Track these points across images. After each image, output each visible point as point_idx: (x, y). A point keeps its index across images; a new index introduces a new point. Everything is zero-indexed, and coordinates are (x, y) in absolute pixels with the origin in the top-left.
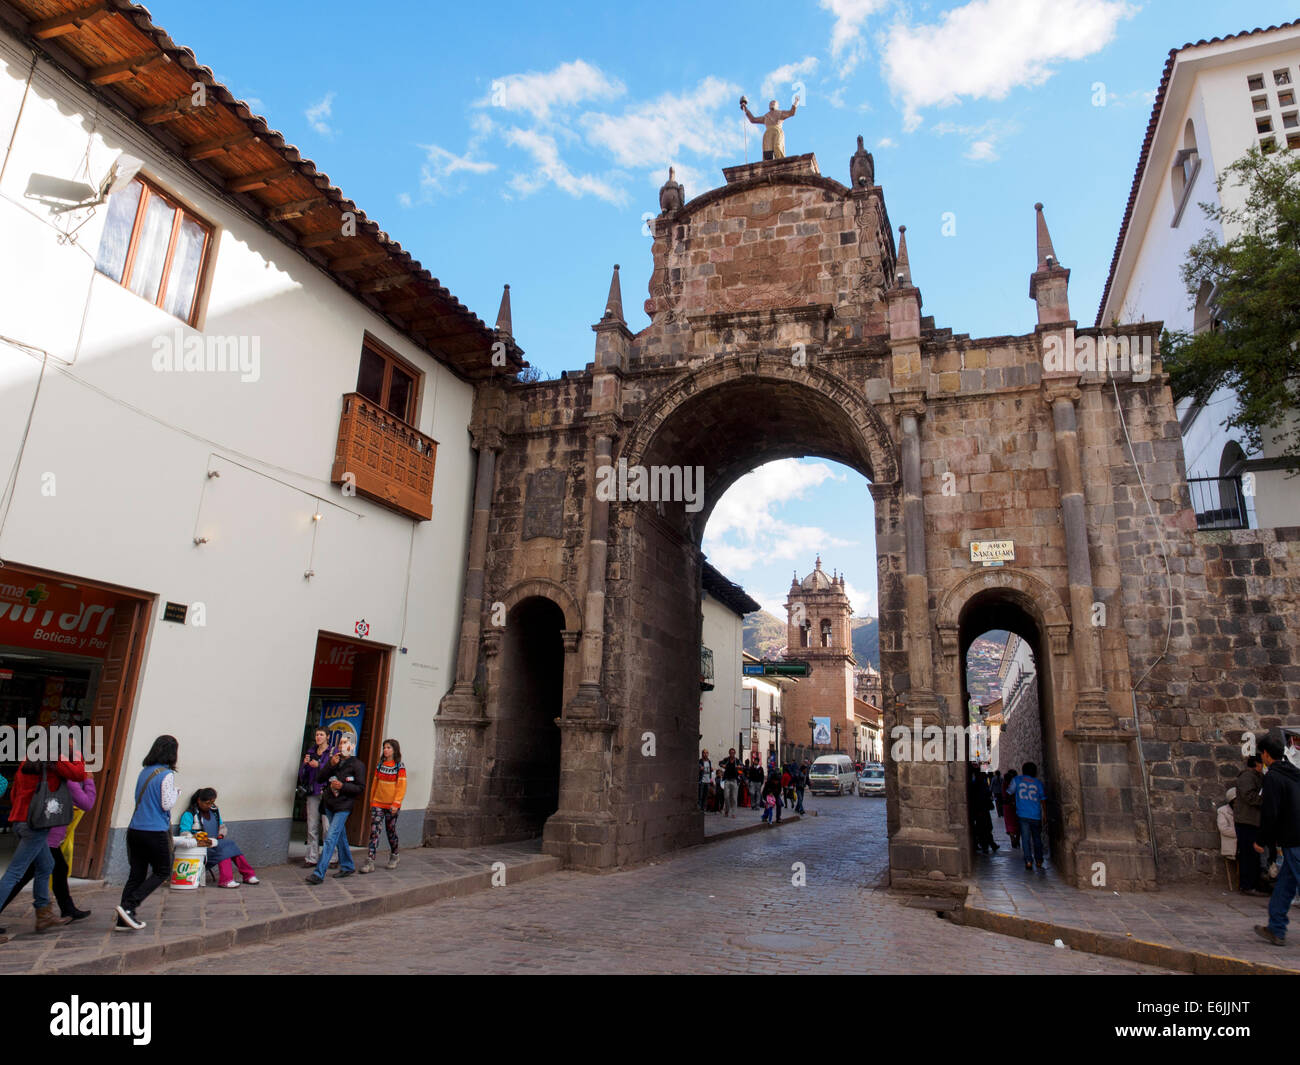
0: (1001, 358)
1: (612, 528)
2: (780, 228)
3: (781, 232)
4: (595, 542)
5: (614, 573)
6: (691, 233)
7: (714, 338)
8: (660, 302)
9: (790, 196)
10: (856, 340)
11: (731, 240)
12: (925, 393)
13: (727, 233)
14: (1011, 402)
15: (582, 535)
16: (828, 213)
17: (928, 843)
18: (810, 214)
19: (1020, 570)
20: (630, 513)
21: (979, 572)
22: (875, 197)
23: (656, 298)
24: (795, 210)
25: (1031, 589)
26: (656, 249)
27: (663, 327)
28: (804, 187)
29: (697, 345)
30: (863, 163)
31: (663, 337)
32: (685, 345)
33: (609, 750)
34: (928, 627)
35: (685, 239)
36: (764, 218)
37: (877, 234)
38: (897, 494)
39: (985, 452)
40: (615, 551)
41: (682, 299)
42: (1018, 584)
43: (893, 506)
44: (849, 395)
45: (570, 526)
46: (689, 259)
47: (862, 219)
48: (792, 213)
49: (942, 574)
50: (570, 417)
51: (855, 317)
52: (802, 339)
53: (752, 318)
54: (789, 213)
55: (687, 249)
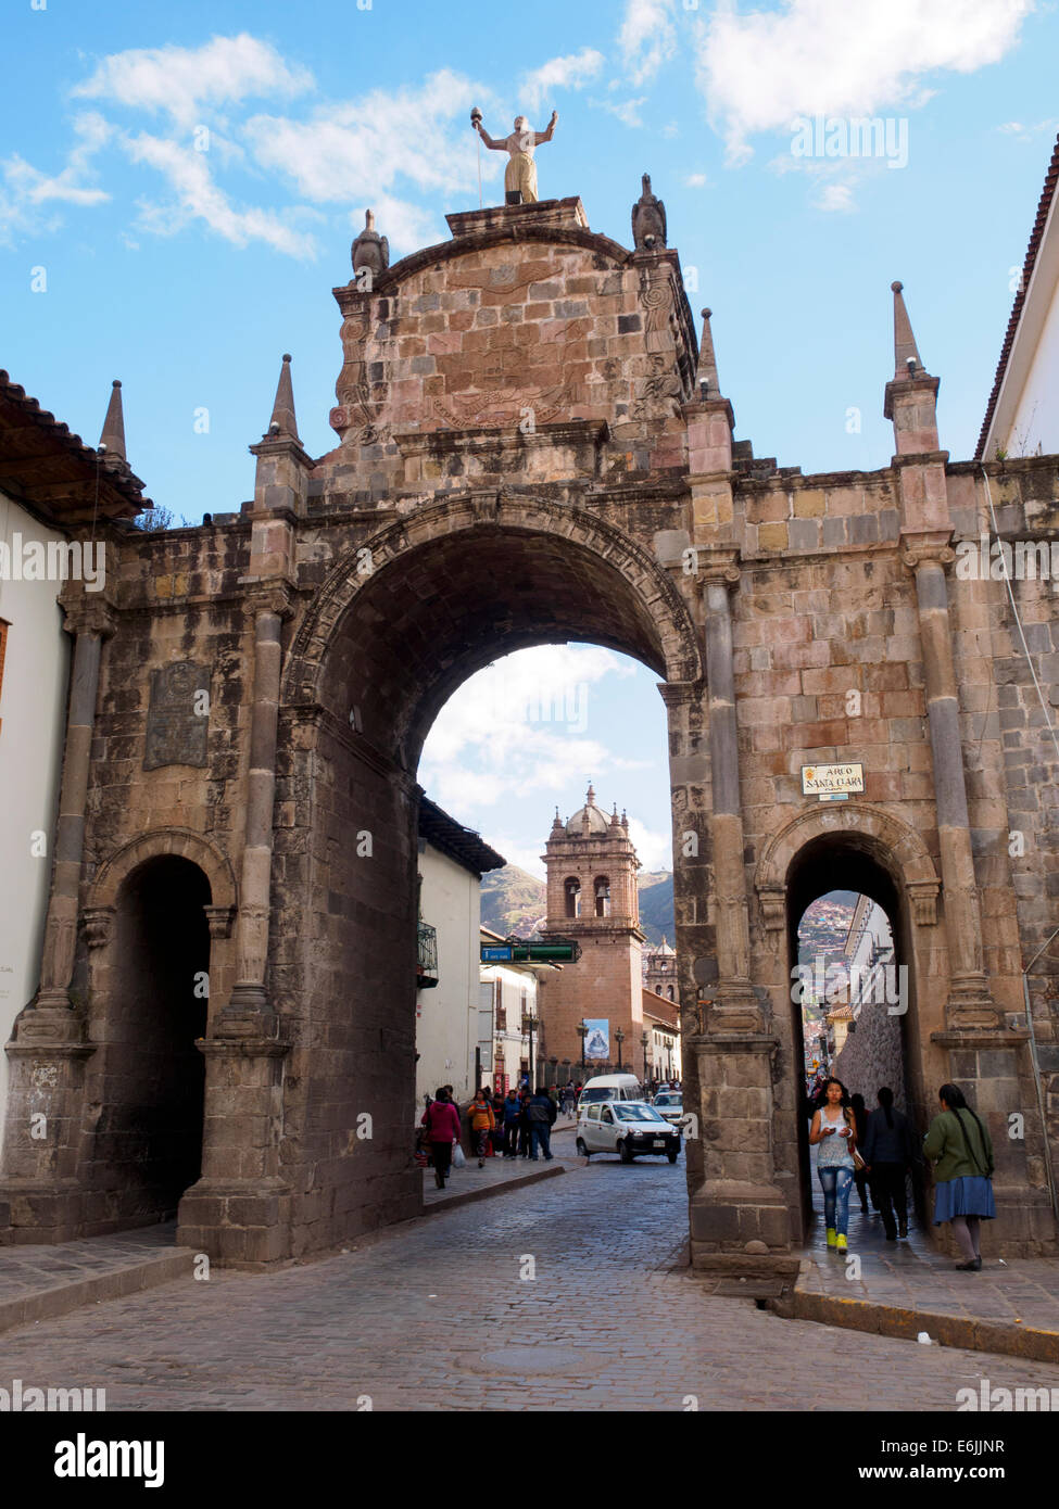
0: (845, 503)
1: (282, 750)
2: (532, 306)
3: (533, 311)
4: (256, 772)
5: (286, 818)
6: (399, 310)
7: (434, 469)
8: (354, 412)
9: (544, 259)
10: (640, 473)
11: (459, 322)
12: (738, 552)
13: (454, 311)
14: (859, 565)
15: (237, 762)
16: (600, 286)
17: (745, 1201)
18: (576, 287)
19: (871, 806)
20: (309, 728)
21: (815, 808)
22: (668, 265)
23: (347, 406)
24: (553, 280)
25: (885, 832)
26: (346, 333)
27: (359, 451)
28: (566, 247)
29: (408, 477)
30: (650, 214)
31: (358, 464)
32: (391, 477)
33: (279, 1083)
34: (743, 889)
35: (390, 319)
36: (507, 291)
37: (671, 319)
38: (699, 698)
39: (822, 636)
40: (287, 785)
41: (386, 409)
42: (868, 827)
43: (694, 715)
44: (630, 554)
45: (218, 748)
46: (397, 348)
47: (649, 296)
48: (548, 284)
49: (762, 813)
50: (216, 584)
51: (639, 439)
52: (563, 470)
53: (490, 439)
54: (543, 285)
55: (394, 333)
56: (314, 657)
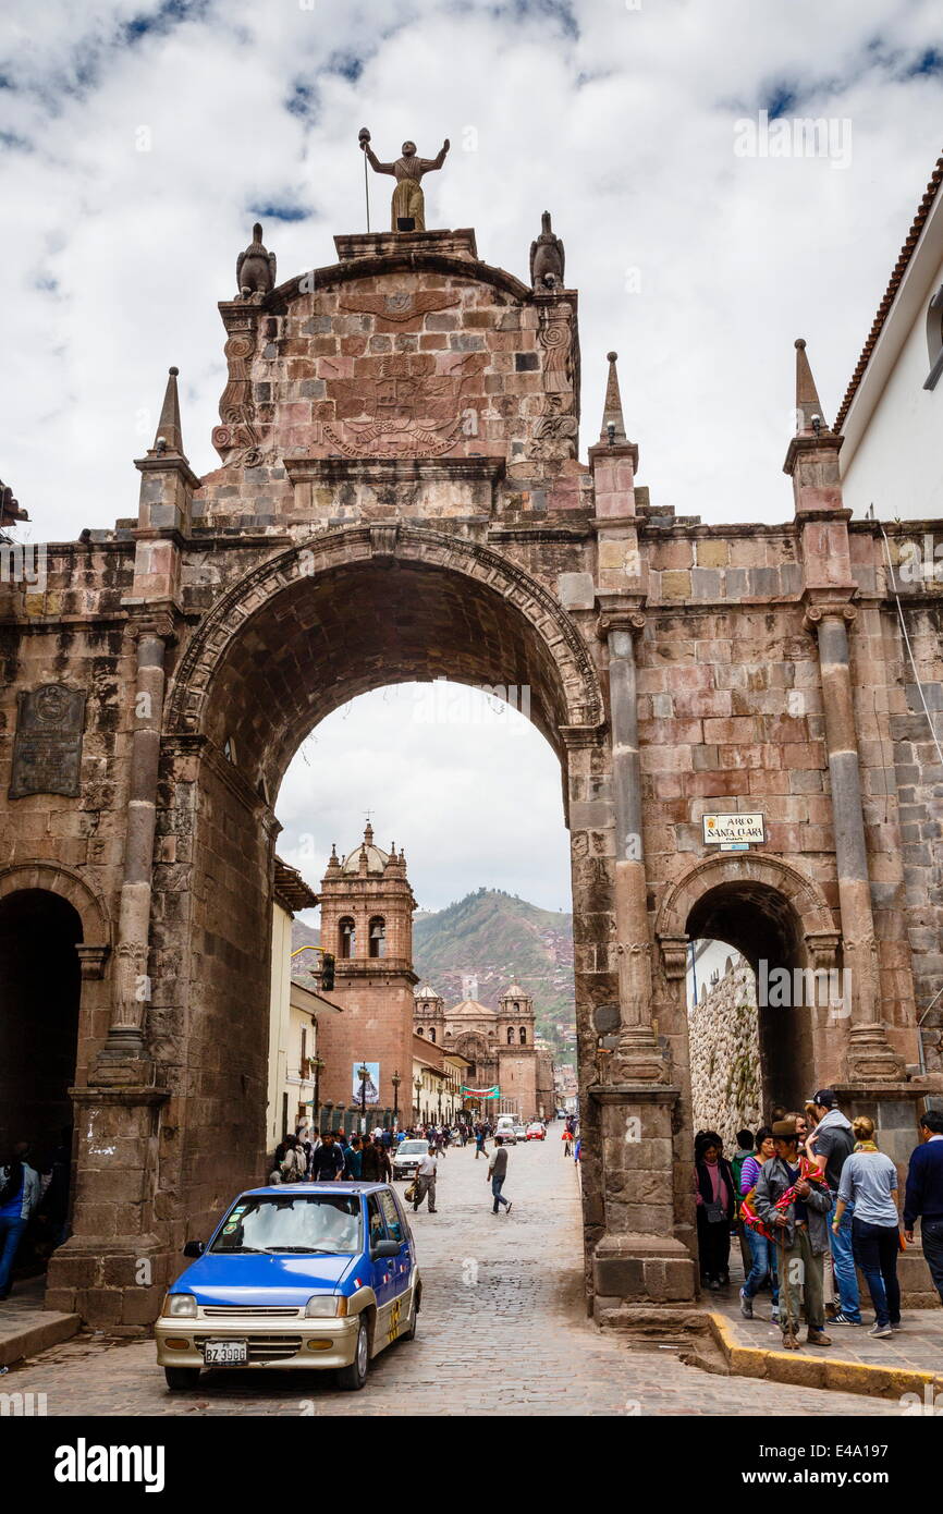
0: (746, 555)
1: (162, 781)
2: (427, 336)
3: (428, 342)
4: (136, 804)
5: (166, 853)
6: (289, 330)
7: (325, 496)
8: (238, 433)
9: (441, 289)
10: (537, 514)
11: (351, 347)
12: (645, 598)
13: (346, 336)
14: (760, 618)
15: (113, 792)
16: (498, 321)
17: (651, 1254)
18: (474, 320)
19: (771, 856)
20: (193, 759)
21: (716, 860)
22: (568, 305)
23: (231, 426)
24: (449, 312)
25: (785, 883)
26: (231, 350)
27: (242, 472)
28: (463, 279)
29: (298, 504)
30: (549, 253)
31: (242, 486)
32: (277, 501)
33: (156, 1133)
34: (646, 938)
35: (278, 338)
36: (402, 320)
37: (567, 361)
38: (600, 743)
39: (725, 687)
40: (167, 818)
41: (272, 431)
42: (768, 878)
43: (596, 760)
44: (533, 594)
45: (91, 778)
46: (285, 369)
47: (547, 336)
48: (445, 315)
49: (663, 861)
50: (93, 604)
51: (536, 479)
52: (461, 506)
53: (386, 469)
54: (440, 316)
55: (282, 353)
56: (199, 686)
